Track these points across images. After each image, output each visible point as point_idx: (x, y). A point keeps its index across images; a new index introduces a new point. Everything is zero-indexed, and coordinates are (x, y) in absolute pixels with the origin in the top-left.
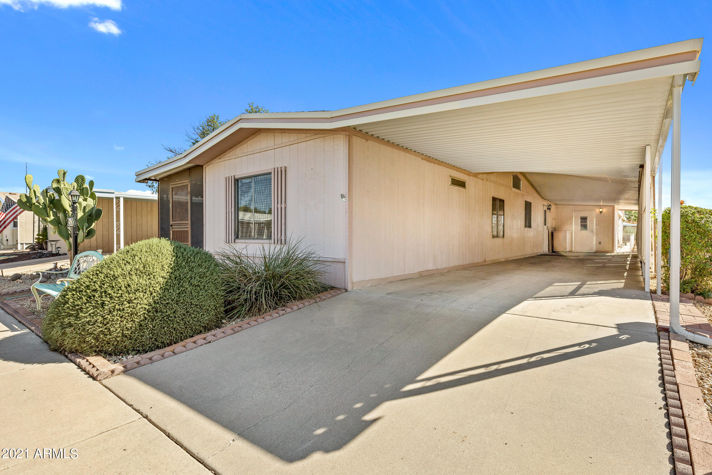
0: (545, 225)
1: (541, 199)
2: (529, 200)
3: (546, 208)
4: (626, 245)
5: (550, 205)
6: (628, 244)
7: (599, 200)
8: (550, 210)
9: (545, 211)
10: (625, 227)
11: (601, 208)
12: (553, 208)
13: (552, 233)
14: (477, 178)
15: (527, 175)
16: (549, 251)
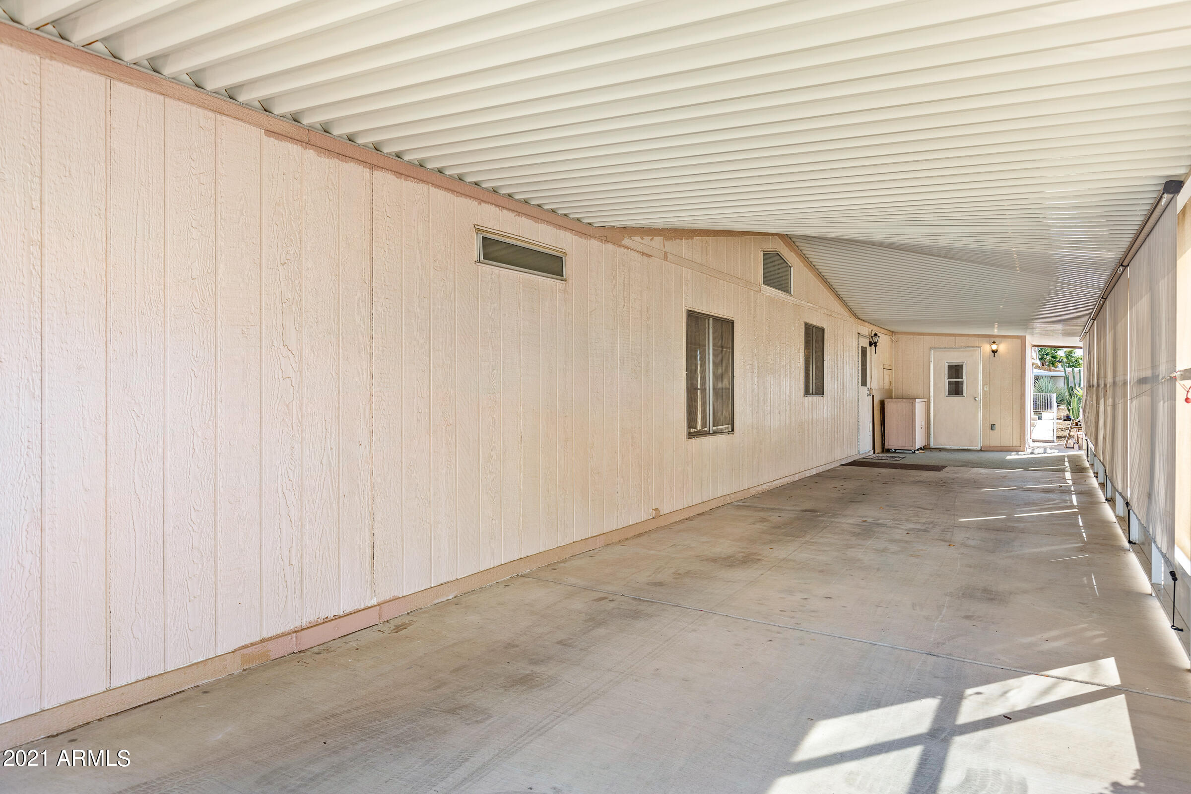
0: (864, 383)
1: (852, 320)
2: (815, 322)
3: (865, 342)
4: (1040, 418)
5: (876, 335)
6: (1045, 415)
7: (990, 323)
8: (875, 346)
9: (864, 352)
10: (1037, 378)
11: (994, 342)
12: (884, 340)
13: (882, 404)
14: (620, 246)
15: (802, 245)
16: (874, 448)
